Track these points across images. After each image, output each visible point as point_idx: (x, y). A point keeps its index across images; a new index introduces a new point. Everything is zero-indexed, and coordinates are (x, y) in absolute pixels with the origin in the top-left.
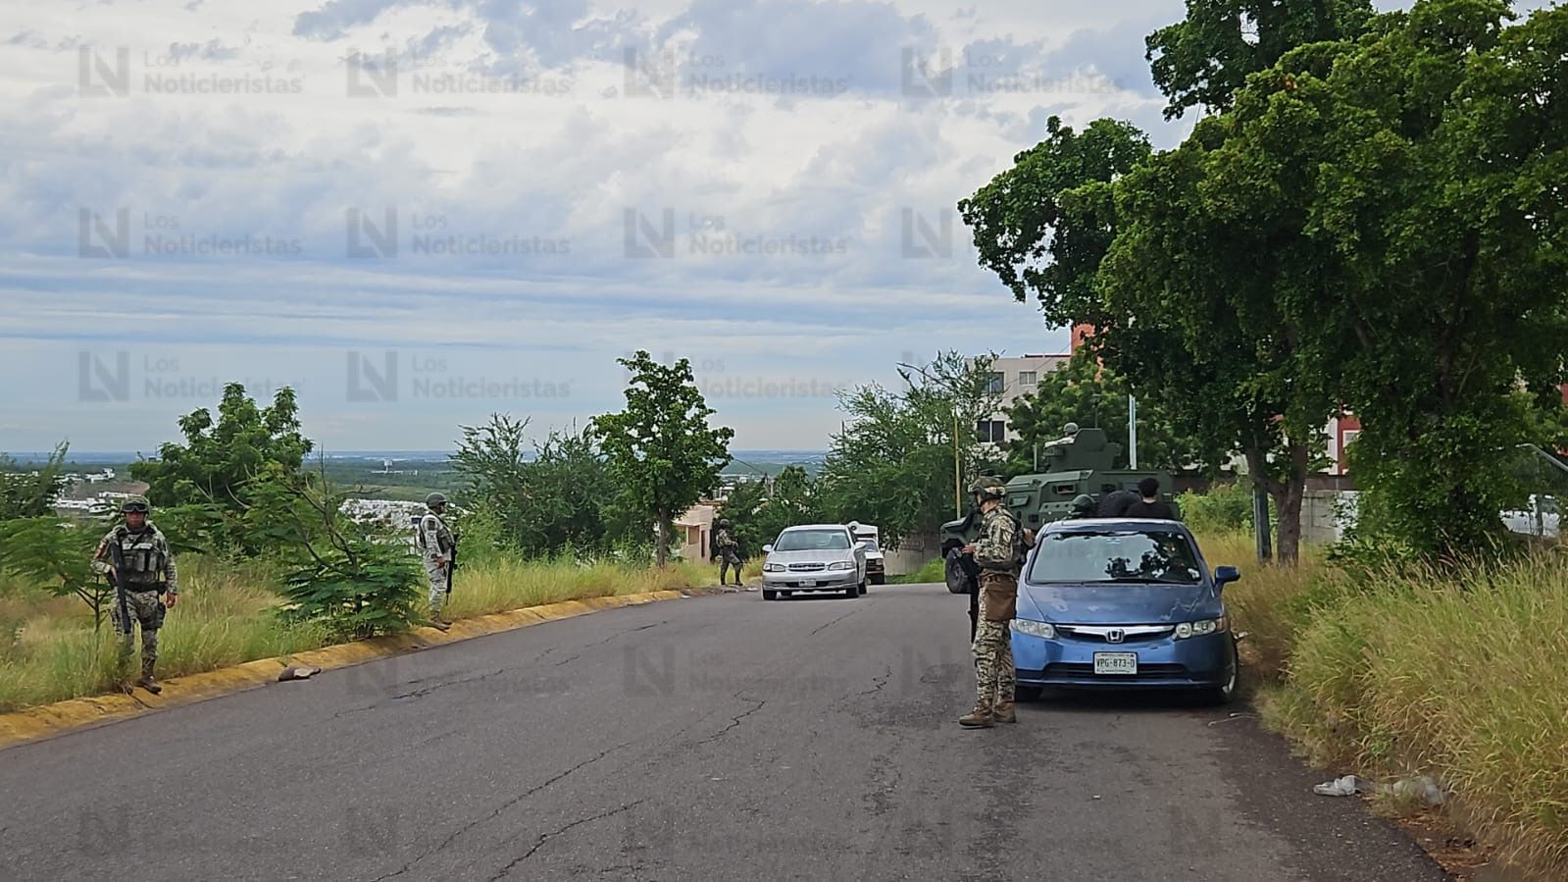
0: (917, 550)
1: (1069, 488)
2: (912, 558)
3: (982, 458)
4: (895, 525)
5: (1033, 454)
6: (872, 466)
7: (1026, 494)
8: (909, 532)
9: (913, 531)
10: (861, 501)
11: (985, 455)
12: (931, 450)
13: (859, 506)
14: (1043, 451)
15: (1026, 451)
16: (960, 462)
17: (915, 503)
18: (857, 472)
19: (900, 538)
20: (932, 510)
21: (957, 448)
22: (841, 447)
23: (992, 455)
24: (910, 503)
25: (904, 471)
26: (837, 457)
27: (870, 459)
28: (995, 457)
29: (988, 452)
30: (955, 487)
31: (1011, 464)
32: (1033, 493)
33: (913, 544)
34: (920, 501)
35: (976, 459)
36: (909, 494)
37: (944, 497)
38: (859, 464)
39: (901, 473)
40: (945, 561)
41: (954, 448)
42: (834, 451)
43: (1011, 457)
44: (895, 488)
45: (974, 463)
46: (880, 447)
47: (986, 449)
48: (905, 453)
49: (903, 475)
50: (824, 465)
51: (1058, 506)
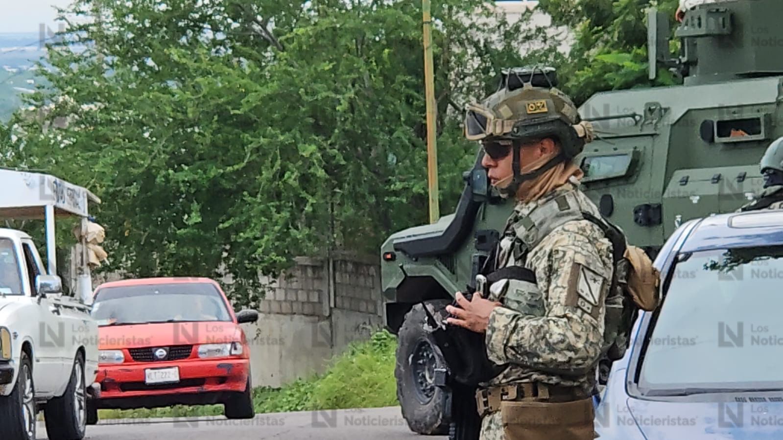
0: (314, 314)
1: (750, 125)
2: (298, 336)
3: (500, 47)
4: (249, 243)
5: (645, 33)
6: (181, 72)
7: (628, 147)
8: (290, 264)
9: (299, 259)
10: (149, 176)
11: (508, 36)
12: (350, 24)
13: (143, 190)
14: (673, 23)
15: (625, 24)
16: (436, 58)
17: (306, 180)
18: (138, 92)
19: (264, 280)
20: (356, 199)
21: (426, 16)
22: (91, 20)
23: (528, 38)
24: (292, 178)
25: (275, 85)
26: (78, 49)
27: (174, 54)
28: (537, 45)
29: (517, 29)
30: (422, 131)
31: (584, 63)
32: (647, 141)
33: (302, 296)
34: (321, 173)
35: (484, 51)
36: (289, 152)
37: (392, 158)
38: (143, 66)
39: (265, 91)
40: (394, 346)
41: (419, 16)
42: (71, 31)
43: (586, 43)
44: (247, 136)
45: (476, 62)
46: (204, 18)
47: (512, 20)
48: (278, 34)
49: (271, 98)
50: (44, 73)
51: (718, 179)
